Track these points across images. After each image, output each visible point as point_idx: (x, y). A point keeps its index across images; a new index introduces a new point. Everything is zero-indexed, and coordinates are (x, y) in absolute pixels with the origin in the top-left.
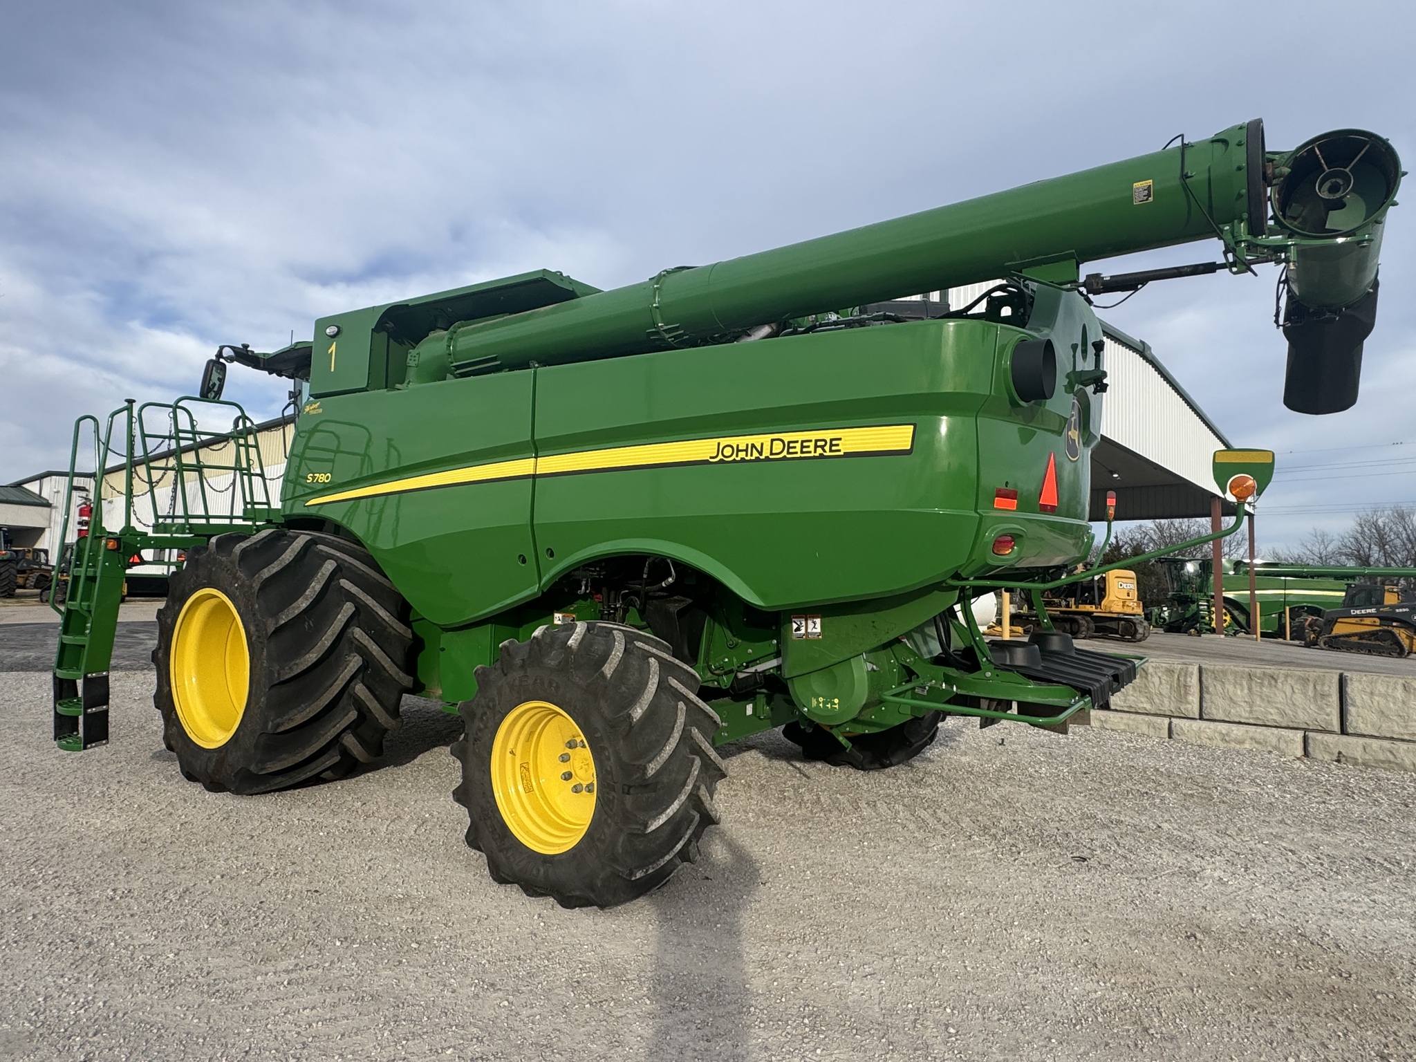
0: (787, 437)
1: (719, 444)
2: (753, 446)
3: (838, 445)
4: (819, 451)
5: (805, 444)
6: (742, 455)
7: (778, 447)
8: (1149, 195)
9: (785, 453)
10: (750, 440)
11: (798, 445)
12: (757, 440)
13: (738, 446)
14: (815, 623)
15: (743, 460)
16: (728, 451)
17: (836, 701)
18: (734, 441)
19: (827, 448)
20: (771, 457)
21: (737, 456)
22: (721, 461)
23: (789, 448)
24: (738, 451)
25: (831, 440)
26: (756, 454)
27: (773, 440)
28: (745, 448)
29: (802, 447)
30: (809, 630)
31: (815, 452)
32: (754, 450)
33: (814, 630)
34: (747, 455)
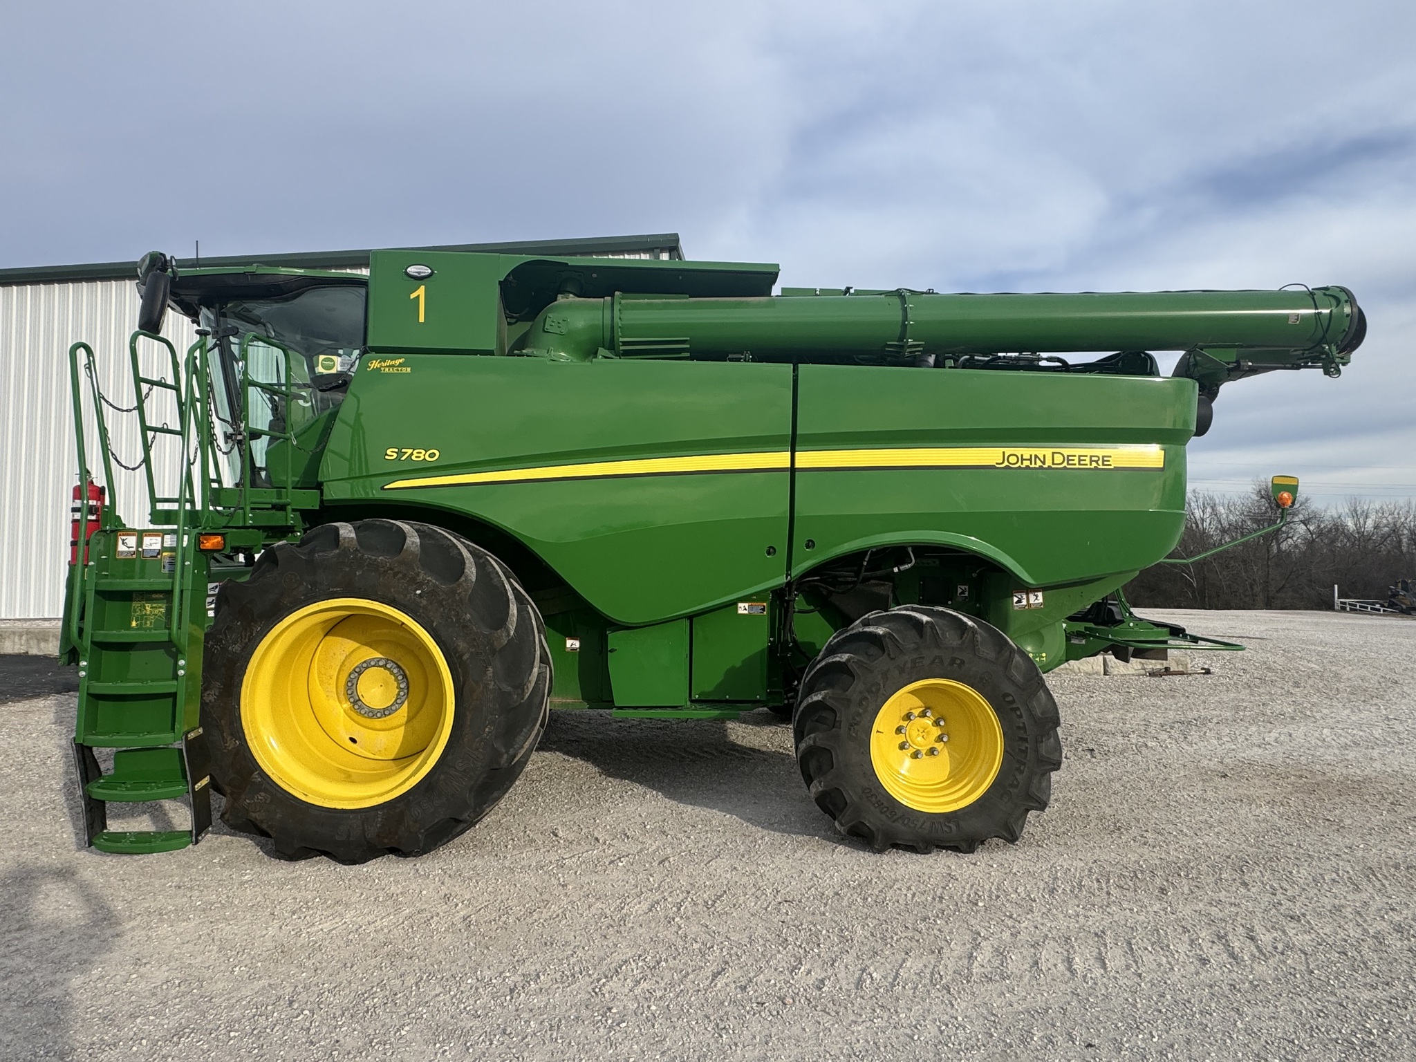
0: (1066, 452)
1: (1004, 453)
2: (1036, 456)
3: (1108, 461)
4: (1094, 464)
5: (1082, 458)
6: (1026, 463)
7: (1058, 459)
8: (1297, 320)
9: (1065, 464)
10: (1034, 451)
11: (1076, 459)
12: (1040, 452)
13: (1022, 456)
14: (1037, 596)
15: (1027, 467)
16: (1013, 460)
17: (1044, 655)
18: (1019, 451)
19: (1100, 462)
20: (1053, 466)
21: (1022, 463)
22: (1007, 467)
23: (1068, 460)
24: (1023, 460)
25: (1103, 457)
26: (1039, 463)
27: (1053, 453)
28: (1029, 457)
29: (1080, 460)
30: (1031, 602)
31: (1091, 465)
32: (1037, 460)
33: (1037, 602)
34: (1031, 464)
